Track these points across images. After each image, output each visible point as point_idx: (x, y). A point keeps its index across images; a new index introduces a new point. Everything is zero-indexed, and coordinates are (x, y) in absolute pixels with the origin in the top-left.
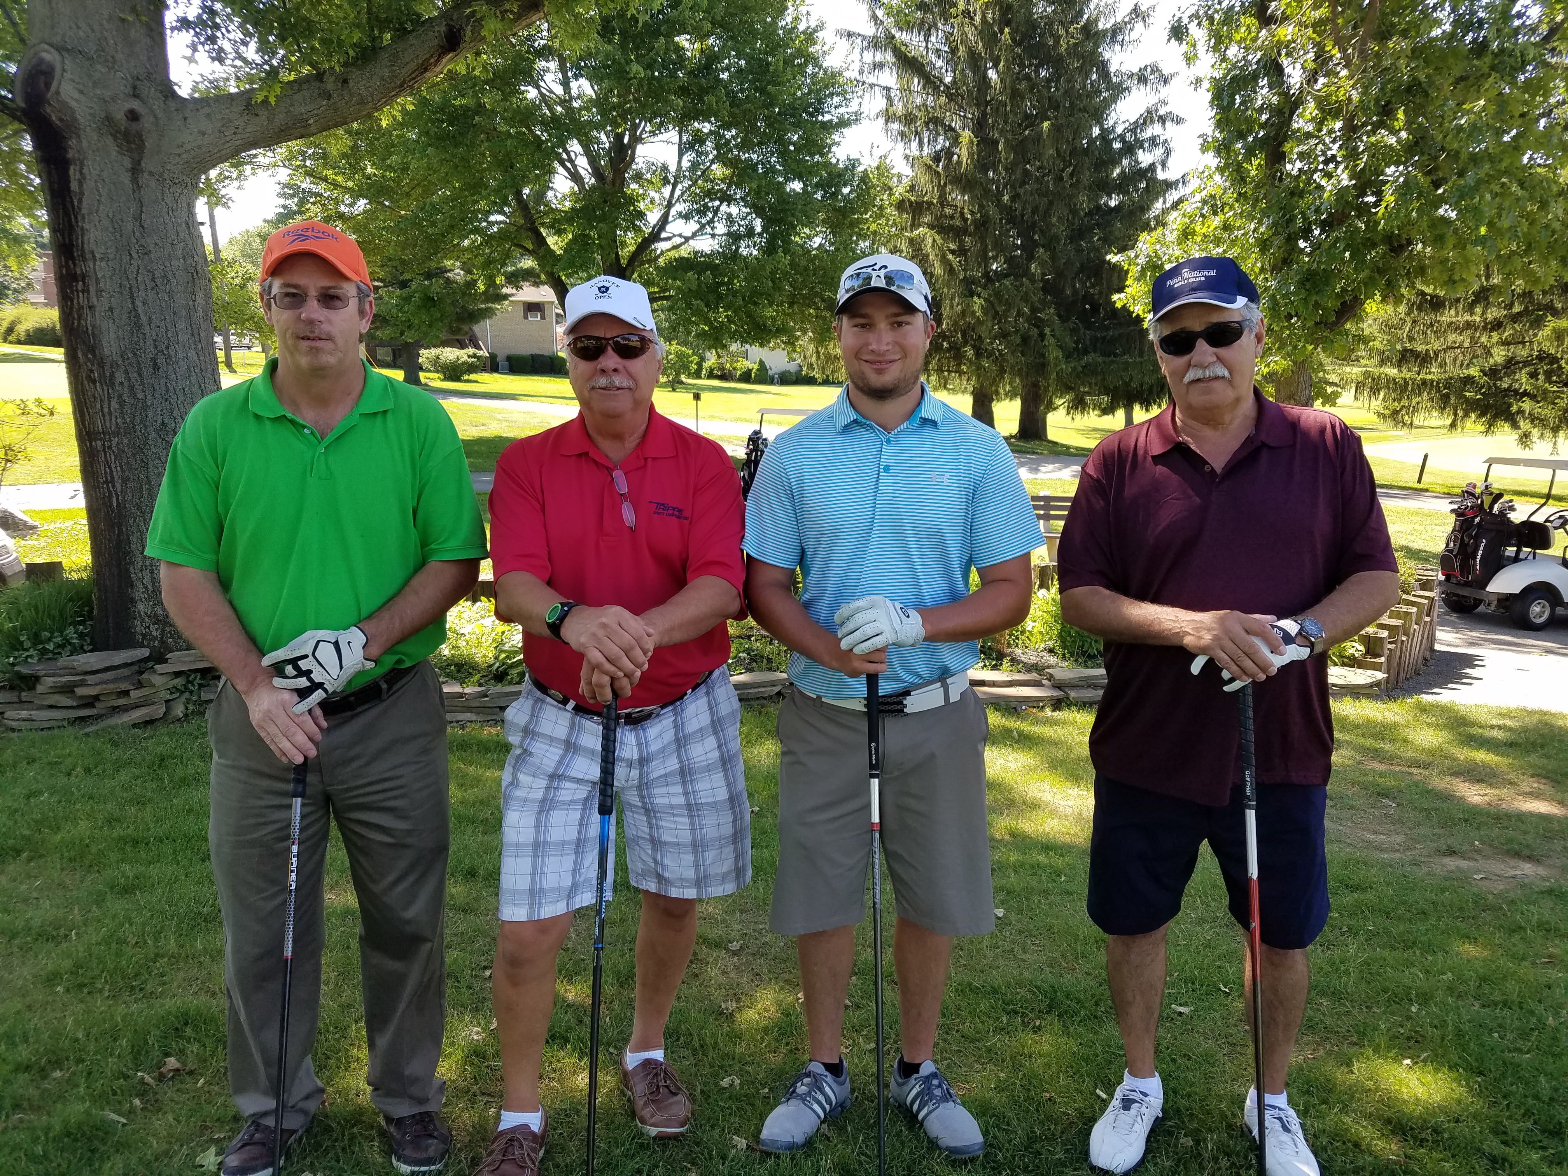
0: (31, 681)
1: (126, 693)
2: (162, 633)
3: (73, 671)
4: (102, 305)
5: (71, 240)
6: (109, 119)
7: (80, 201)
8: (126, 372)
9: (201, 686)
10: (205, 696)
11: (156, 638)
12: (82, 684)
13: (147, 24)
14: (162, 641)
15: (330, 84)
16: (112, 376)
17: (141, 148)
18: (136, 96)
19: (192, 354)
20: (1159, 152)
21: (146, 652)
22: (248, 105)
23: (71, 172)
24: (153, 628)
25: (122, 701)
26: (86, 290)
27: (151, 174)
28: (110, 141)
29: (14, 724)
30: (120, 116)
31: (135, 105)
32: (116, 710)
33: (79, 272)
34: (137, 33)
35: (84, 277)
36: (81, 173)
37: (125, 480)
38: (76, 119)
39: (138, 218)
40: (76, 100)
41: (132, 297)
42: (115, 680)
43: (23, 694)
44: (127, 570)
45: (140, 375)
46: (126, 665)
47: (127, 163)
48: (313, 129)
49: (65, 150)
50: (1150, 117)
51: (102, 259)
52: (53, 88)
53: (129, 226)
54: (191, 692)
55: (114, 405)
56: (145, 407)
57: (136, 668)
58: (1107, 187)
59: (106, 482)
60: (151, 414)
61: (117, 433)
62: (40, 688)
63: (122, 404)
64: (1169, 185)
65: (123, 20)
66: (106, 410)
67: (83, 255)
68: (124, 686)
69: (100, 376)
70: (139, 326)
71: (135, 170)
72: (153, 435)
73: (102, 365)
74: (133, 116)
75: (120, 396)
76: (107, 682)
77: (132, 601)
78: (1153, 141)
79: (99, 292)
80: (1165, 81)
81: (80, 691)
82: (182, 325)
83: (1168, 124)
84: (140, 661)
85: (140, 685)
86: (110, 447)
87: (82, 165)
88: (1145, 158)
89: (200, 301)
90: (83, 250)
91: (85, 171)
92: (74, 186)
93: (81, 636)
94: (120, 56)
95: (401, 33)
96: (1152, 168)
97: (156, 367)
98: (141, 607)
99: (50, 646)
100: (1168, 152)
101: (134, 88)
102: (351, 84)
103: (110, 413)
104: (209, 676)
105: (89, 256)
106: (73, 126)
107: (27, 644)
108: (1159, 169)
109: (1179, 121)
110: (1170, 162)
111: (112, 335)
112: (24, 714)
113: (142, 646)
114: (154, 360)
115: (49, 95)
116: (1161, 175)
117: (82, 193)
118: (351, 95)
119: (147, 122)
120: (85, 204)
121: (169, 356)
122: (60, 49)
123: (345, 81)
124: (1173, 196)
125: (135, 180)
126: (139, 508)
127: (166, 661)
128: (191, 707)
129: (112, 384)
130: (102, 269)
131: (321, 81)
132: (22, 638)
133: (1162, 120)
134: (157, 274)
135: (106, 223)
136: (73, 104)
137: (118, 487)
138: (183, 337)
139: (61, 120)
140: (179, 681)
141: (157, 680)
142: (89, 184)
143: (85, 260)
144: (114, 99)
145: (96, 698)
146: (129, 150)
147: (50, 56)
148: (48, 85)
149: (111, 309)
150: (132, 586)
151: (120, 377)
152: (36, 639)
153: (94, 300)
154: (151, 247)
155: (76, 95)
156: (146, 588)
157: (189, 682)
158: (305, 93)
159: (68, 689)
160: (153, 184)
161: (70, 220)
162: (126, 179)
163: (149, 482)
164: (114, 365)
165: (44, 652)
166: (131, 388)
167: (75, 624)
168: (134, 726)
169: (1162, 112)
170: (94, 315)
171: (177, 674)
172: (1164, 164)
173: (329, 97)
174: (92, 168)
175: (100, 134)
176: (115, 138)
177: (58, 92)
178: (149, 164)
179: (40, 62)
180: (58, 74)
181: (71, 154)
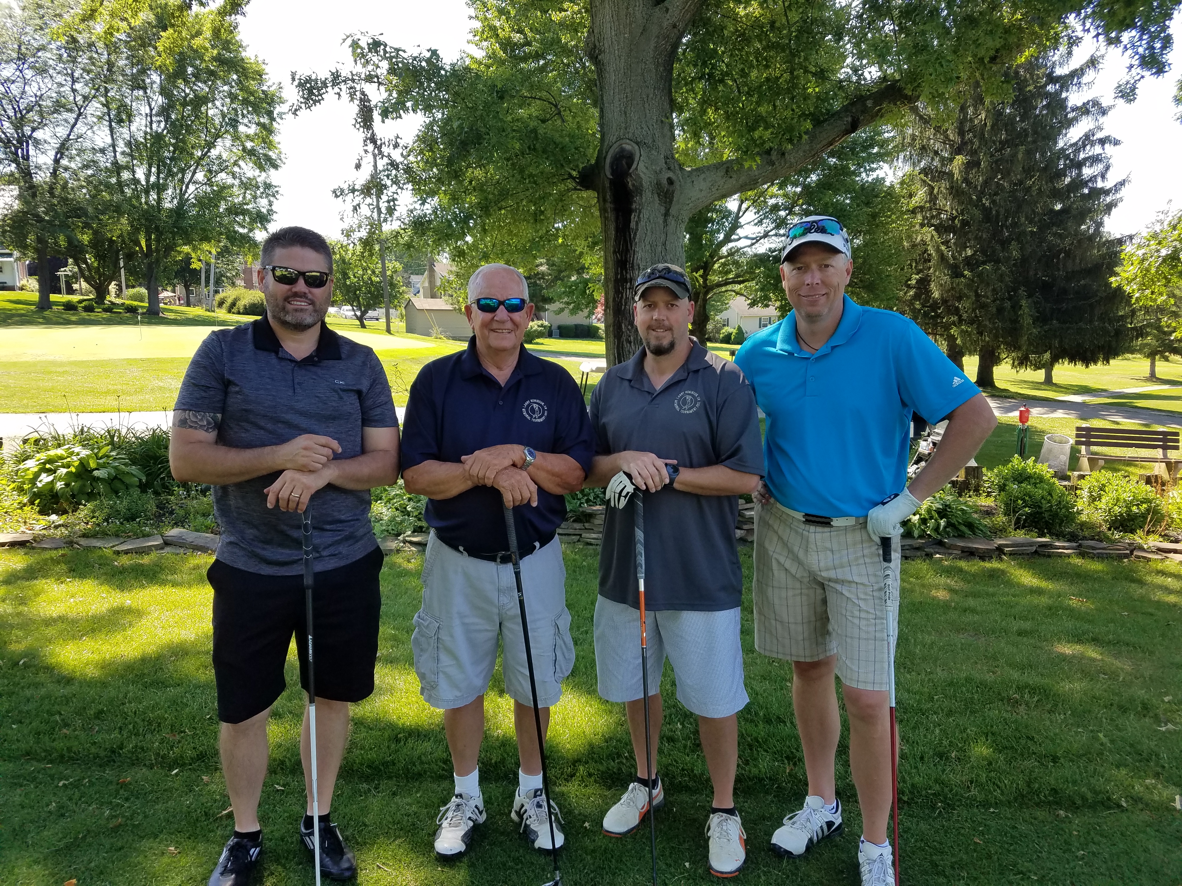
5: (626, 258)
6: (658, 184)
7: (635, 234)
15: (774, 156)
17: (671, 202)
18: (669, 169)
20: (1100, 167)
22: (727, 171)
23: (633, 216)
27: (673, 216)
28: (656, 196)
30: (664, 182)
31: (670, 174)
33: (628, 276)
34: (666, 129)
36: (638, 217)
38: (641, 185)
39: (664, 244)
40: (644, 173)
47: (663, 210)
48: (759, 184)
49: (631, 204)
50: (1087, 139)
52: (634, 166)
53: (659, 249)
64: (1107, 192)
65: (662, 121)
67: (633, 267)
71: (666, 214)
74: (670, 182)
78: (1095, 160)
80: (1104, 112)
83: (1107, 146)
87: (640, 212)
88: (1087, 172)
90: (633, 264)
91: (641, 216)
92: (633, 225)
94: (660, 144)
96: (1093, 179)
100: (1107, 168)
101: (666, 163)
102: (786, 155)
105: (636, 267)
106: (639, 190)
108: (1099, 179)
109: (1116, 143)
110: (1109, 175)
115: (631, 171)
116: (1100, 184)
117: (637, 229)
118: (785, 163)
119: (677, 185)
120: (637, 236)
122: (637, 144)
123: (783, 154)
124: (1108, 199)
125: (665, 221)
131: (769, 154)
133: (1102, 142)
135: (648, 247)
136: (642, 176)
139: (633, 185)
142: (642, 223)
143: (633, 270)
144: (660, 171)
146: (665, 203)
147: (628, 147)
148: (630, 166)
155: (645, 170)
160: (673, 223)
161: (627, 247)
162: (661, 220)
169: (1099, 135)
172: (1103, 177)
173: (773, 164)
174: (645, 214)
175: (652, 194)
176: (659, 195)
177: (636, 169)
178: (673, 211)
179: (623, 150)
180: (637, 159)
181: (634, 206)
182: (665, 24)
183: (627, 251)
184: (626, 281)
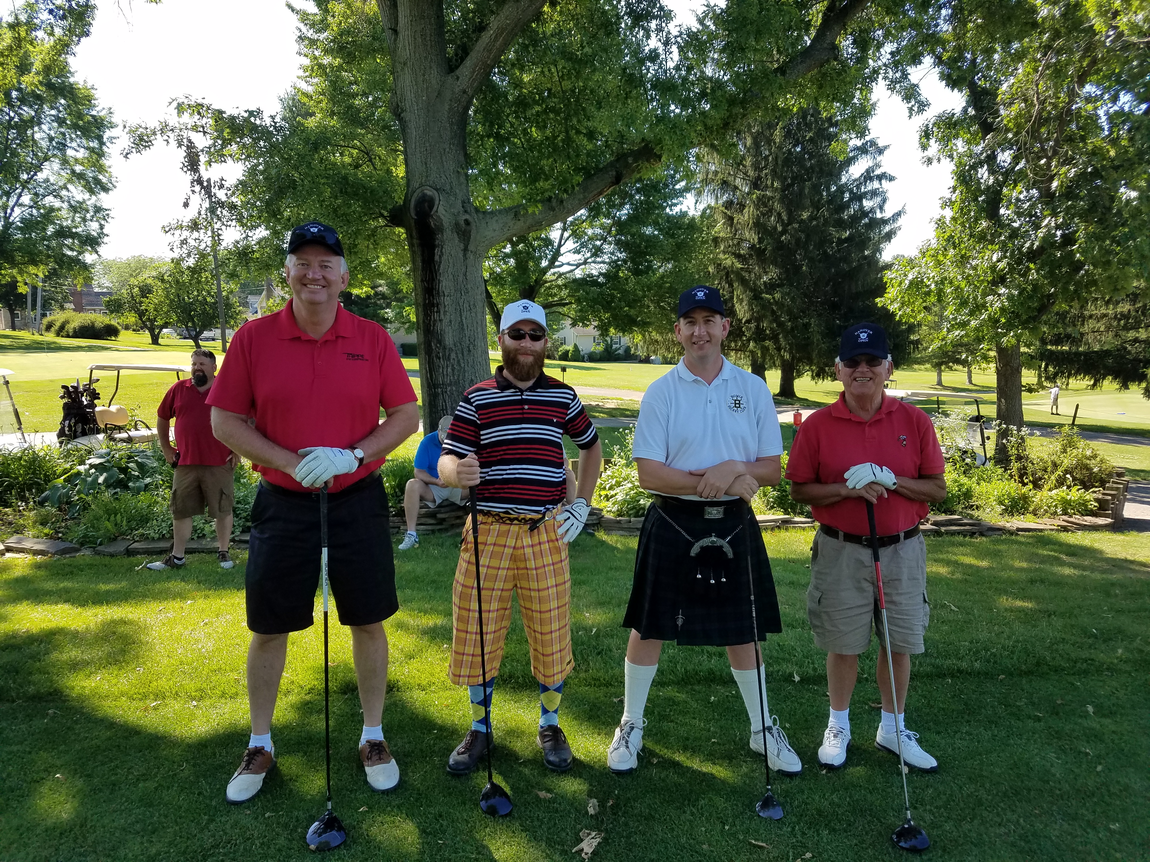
4: (446, 319)
5: (432, 286)
6: (457, 224)
7: (439, 266)
8: (456, 353)
15: (554, 203)
16: (449, 355)
17: (469, 238)
18: (466, 211)
22: (516, 215)
23: (436, 251)
26: (438, 312)
27: (471, 251)
28: (455, 235)
30: (462, 223)
31: (467, 217)
33: (435, 301)
34: (463, 179)
35: (438, 305)
36: (441, 252)
38: (442, 225)
39: (465, 275)
40: (444, 215)
41: (460, 315)
45: (462, 355)
47: (462, 246)
48: (543, 226)
49: (434, 240)
50: (868, 176)
51: (447, 296)
52: (435, 209)
53: (461, 279)
55: (449, 370)
56: (465, 371)
58: (842, 225)
60: (466, 375)
61: (450, 385)
63: (453, 370)
64: (884, 222)
66: (446, 373)
67: (438, 293)
69: (444, 356)
70: (463, 329)
71: (466, 250)
73: (445, 348)
74: (467, 222)
75: (452, 366)
78: (874, 193)
79: (445, 312)
80: (881, 151)
82: (479, 329)
86: (446, 392)
87: (442, 248)
90: (438, 290)
91: (443, 250)
92: (437, 258)
94: (457, 191)
97: (469, 351)
100: (884, 201)
101: (463, 207)
102: (564, 203)
103: (448, 375)
105: (441, 294)
106: (440, 229)
109: (891, 179)
111: (450, 334)
114: (469, 347)
115: (432, 213)
116: (879, 215)
117: (441, 262)
118: (564, 208)
119: (473, 225)
120: (441, 268)
121: (475, 346)
122: (437, 190)
123: (562, 202)
125: (465, 255)
129: (449, 359)
130: (447, 301)
131: (551, 201)
133: (880, 178)
134: (473, 303)
135: (451, 277)
136: (442, 217)
138: (480, 336)
139: (436, 224)
142: (445, 257)
143: (439, 296)
144: (458, 213)
146: (464, 240)
147: (429, 192)
148: (430, 208)
149: (450, 321)
151: (453, 355)
153: (442, 316)
154: (470, 289)
155: (444, 212)
160: (472, 256)
161: (432, 276)
162: (461, 255)
164: (451, 350)
166: (459, 361)
169: (878, 172)
170: (441, 324)
172: (881, 208)
173: (554, 209)
174: (447, 249)
175: (452, 232)
176: (458, 234)
177: (437, 211)
178: (472, 247)
179: (424, 195)
180: (437, 202)
181: (437, 242)
182: (457, 90)
183: (433, 280)
184: (433, 305)
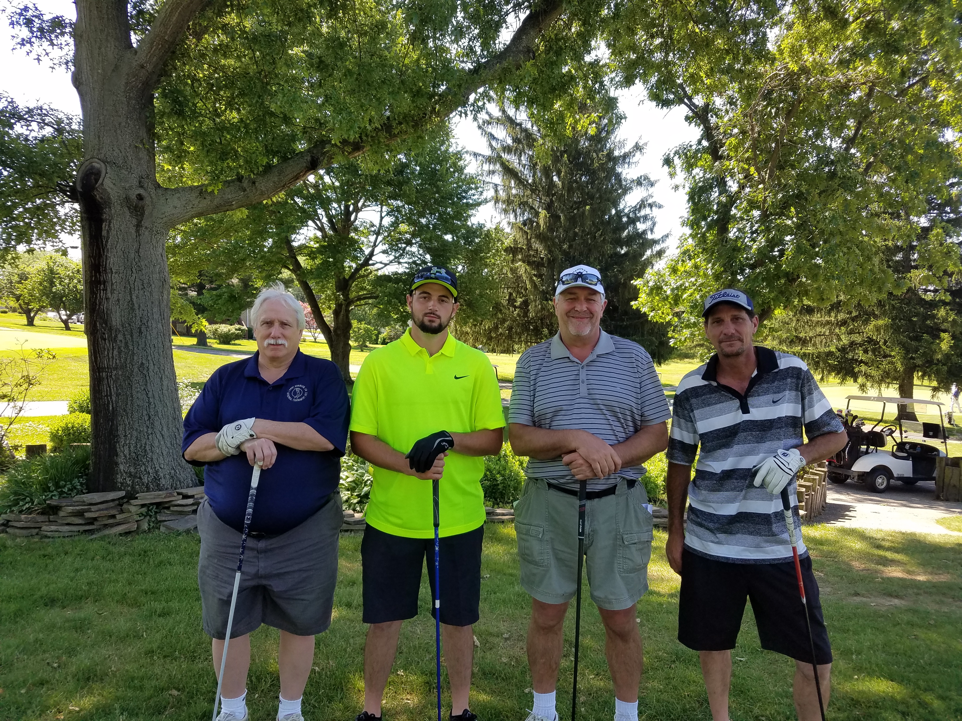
0: (55, 510)
1: (114, 517)
2: (133, 482)
3: (83, 503)
4: (113, 298)
5: (99, 262)
6: (127, 199)
7: (107, 241)
8: (124, 335)
9: (156, 513)
10: (159, 518)
11: (128, 486)
12: (89, 511)
13: (148, 150)
14: (133, 487)
15: (245, 184)
16: (116, 336)
17: (143, 214)
18: (142, 187)
19: (160, 326)
20: (649, 223)
21: (122, 494)
22: (201, 193)
23: (104, 225)
24: (128, 479)
25: (111, 521)
26: (105, 290)
27: (146, 228)
28: (126, 209)
29: (49, 534)
30: (133, 197)
31: (141, 191)
32: (106, 526)
33: (102, 279)
34: (143, 154)
35: (104, 282)
36: (109, 226)
37: (118, 395)
38: (109, 198)
39: (138, 251)
40: (112, 189)
41: (131, 294)
42: (106, 509)
43: (51, 517)
44: (115, 446)
45: (132, 336)
46: (113, 500)
47: (134, 222)
48: (234, 207)
49: (102, 214)
50: (642, 204)
51: (116, 273)
52: (100, 181)
53: (132, 255)
54: (151, 516)
55: (115, 352)
56: (133, 354)
57: (117, 502)
58: (620, 243)
59: (107, 396)
60: (135, 358)
61: (115, 368)
62: (61, 514)
63: (120, 352)
64: (655, 242)
65: (136, 147)
66: (110, 355)
67: (105, 270)
68: (113, 512)
69: (109, 337)
70: (133, 309)
71: (138, 226)
72: (136, 370)
73: (110, 329)
74: (140, 197)
75: (119, 348)
76: (103, 510)
77: (117, 464)
78: (646, 218)
79: (112, 290)
80: (652, 185)
81: (87, 515)
82: (155, 310)
83: (654, 208)
84: (119, 499)
85: (122, 512)
86: (111, 376)
87: (110, 222)
88: (641, 227)
89: (165, 297)
90: (105, 267)
91: (112, 225)
92: (104, 233)
93: (81, 484)
94: (133, 166)
95: (284, 159)
96: (644, 232)
97: (140, 332)
98: (122, 467)
99: (66, 490)
101: (140, 182)
102: (257, 184)
103: (113, 357)
104: (161, 507)
105: (108, 271)
106: (108, 203)
107: (52, 488)
108: (649, 233)
110: (655, 230)
111: (118, 314)
112: (53, 528)
113: (120, 490)
114: (140, 328)
115: (97, 185)
117: (108, 237)
118: (256, 190)
119: (147, 201)
120: (109, 243)
121: (148, 327)
122: (105, 162)
123: (254, 183)
124: (657, 248)
125: (137, 231)
126: (125, 410)
127: (137, 498)
128: (152, 524)
129: (115, 341)
130: (115, 278)
131: (241, 182)
132: (50, 485)
133: (651, 206)
134: (145, 282)
135: (120, 253)
136: (109, 190)
137: (114, 398)
138: (156, 316)
139: (101, 198)
140: (144, 510)
141: (133, 509)
142: (113, 233)
143: (106, 273)
144: (131, 187)
145: (95, 519)
146: (137, 215)
147: (97, 165)
148: (97, 181)
149: (118, 300)
150: (117, 455)
151: (120, 337)
152: (57, 486)
153: (109, 295)
154: (143, 267)
155: (112, 186)
156: (125, 456)
157: (149, 510)
158: (232, 188)
159: (80, 514)
160: (147, 233)
161: (100, 252)
162: (133, 230)
163: (132, 396)
164: (117, 330)
165: (61, 493)
166: (126, 343)
167: (78, 477)
168: (121, 535)
169: (650, 201)
170: (108, 303)
171: (143, 506)
172: (652, 230)
173: (245, 190)
174: (115, 224)
175: (122, 207)
176: (129, 208)
177: (102, 184)
178: (146, 223)
179: (93, 168)
180: (103, 175)
181: (104, 216)
182: (135, 64)
183: (100, 256)
184: (99, 283)
